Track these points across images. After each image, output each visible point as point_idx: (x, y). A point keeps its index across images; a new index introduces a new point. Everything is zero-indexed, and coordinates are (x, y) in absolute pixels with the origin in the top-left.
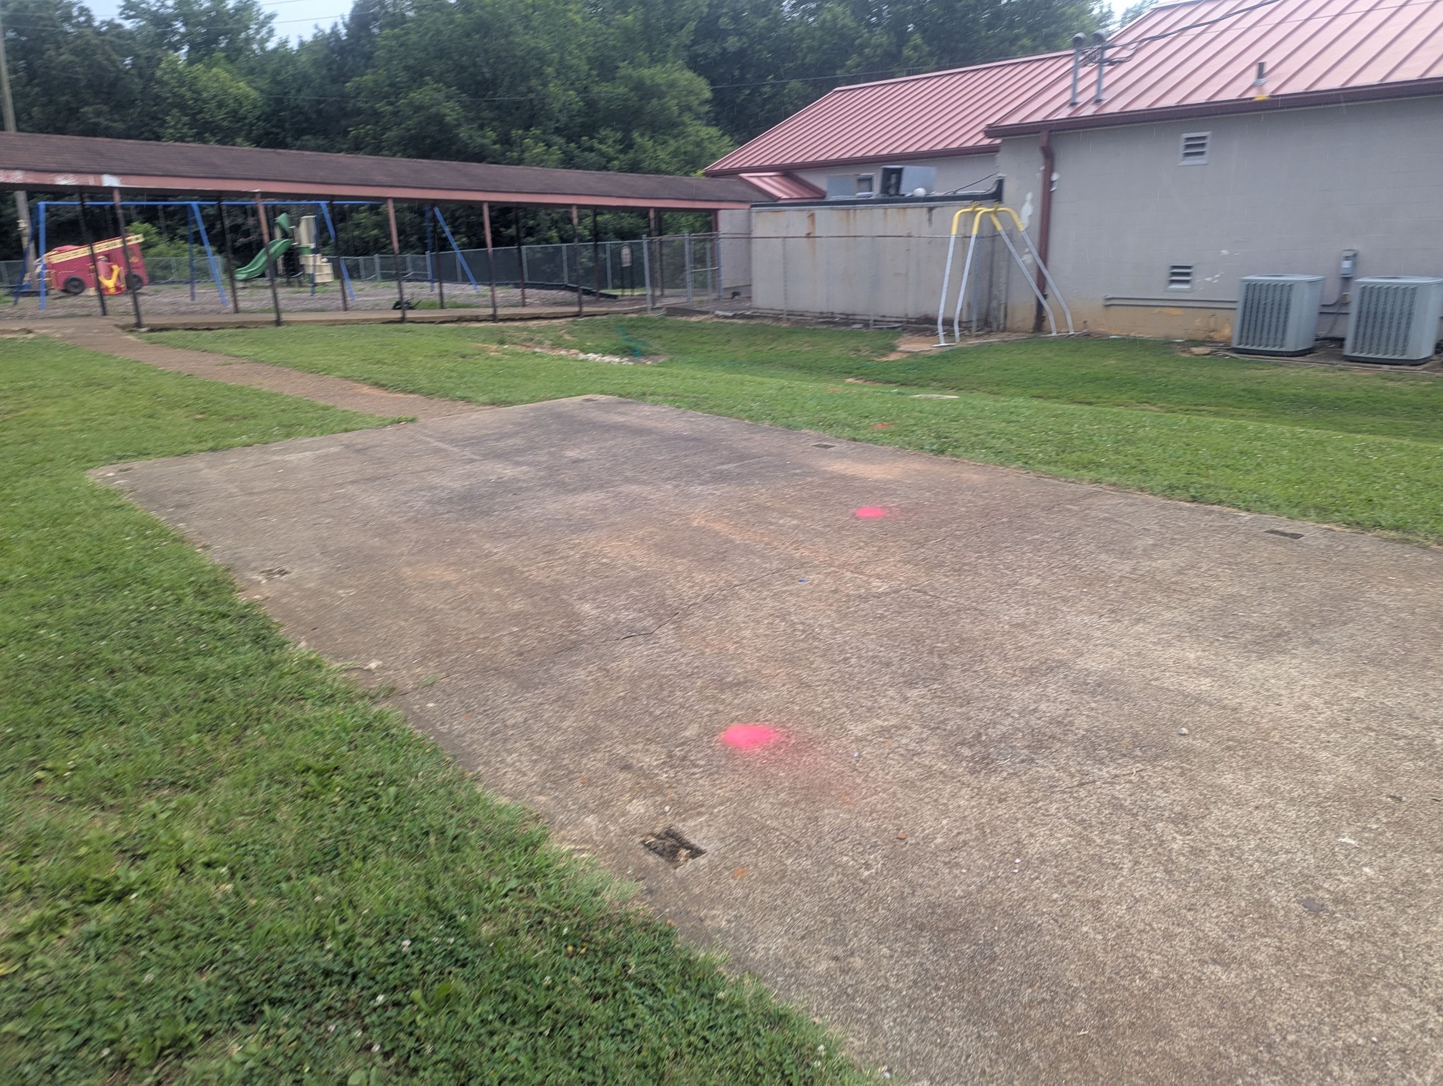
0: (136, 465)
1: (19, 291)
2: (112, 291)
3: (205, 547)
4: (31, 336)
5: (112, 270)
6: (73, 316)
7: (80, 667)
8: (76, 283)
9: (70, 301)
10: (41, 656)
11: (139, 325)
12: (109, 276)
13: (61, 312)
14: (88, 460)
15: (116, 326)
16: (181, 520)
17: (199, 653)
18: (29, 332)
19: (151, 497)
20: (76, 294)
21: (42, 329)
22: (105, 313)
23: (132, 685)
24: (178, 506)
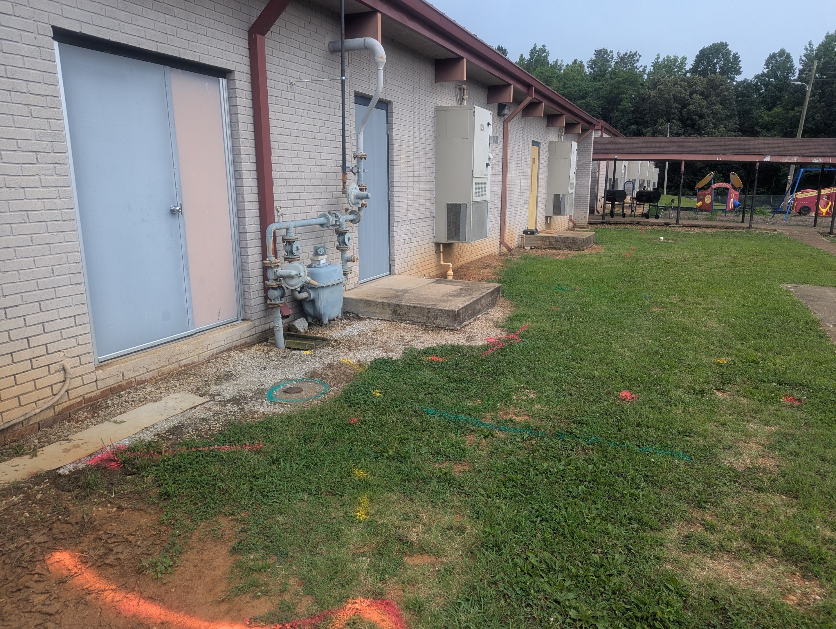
0: (801, 286)
1: (776, 211)
2: (824, 214)
3: (815, 313)
4: (775, 232)
5: (828, 204)
6: (799, 225)
7: (761, 327)
8: (806, 209)
9: (800, 218)
10: (750, 323)
11: (831, 233)
12: (825, 207)
13: (793, 223)
14: (783, 281)
15: (819, 232)
16: (811, 305)
17: (799, 334)
18: (775, 230)
19: (802, 296)
20: (804, 215)
21: (781, 230)
22: (815, 225)
23: (774, 334)
24: (811, 301)
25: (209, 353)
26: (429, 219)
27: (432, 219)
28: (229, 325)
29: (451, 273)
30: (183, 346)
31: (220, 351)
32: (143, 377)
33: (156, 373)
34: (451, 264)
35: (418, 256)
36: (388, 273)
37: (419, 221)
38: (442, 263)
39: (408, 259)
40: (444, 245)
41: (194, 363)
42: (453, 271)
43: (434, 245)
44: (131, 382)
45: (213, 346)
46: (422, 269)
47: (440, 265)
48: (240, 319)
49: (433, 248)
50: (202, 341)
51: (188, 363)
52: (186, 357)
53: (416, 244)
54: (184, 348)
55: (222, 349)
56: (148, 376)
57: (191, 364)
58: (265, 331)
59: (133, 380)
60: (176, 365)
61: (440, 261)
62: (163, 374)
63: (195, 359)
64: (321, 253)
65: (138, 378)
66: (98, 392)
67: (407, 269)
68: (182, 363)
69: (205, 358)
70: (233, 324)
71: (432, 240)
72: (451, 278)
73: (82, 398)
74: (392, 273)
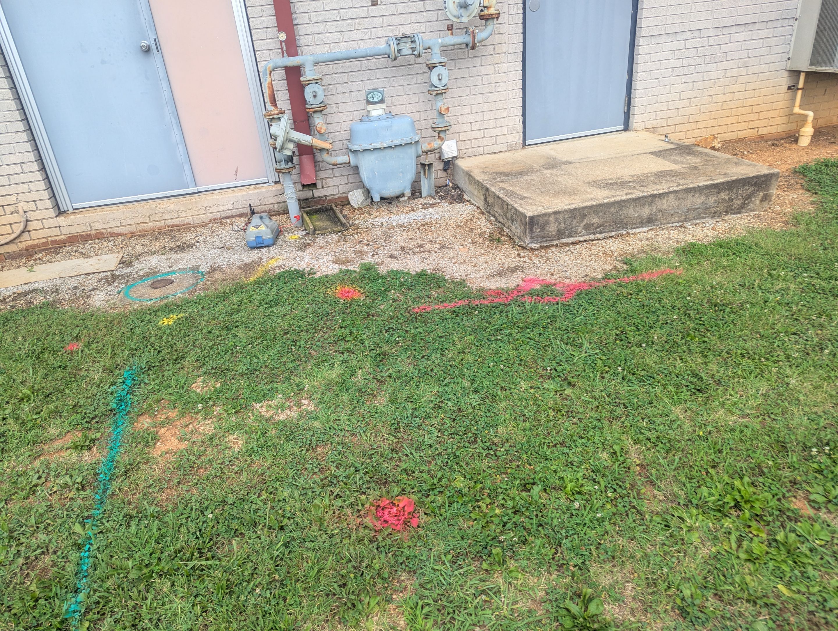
25: (210, 216)
26: (779, 23)
27: (791, 22)
28: (253, 186)
29: (808, 130)
30: (171, 206)
31: (228, 215)
32: (117, 230)
33: (133, 229)
34: (811, 114)
35: (721, 98)
36: (622, 127)
37: (734, 29)
38: (797, 110)
39: (679, 104)
40: (808, 74)
41: (187, 224)
42: (813, 127)
43: (786, 74)
44: (102, 234)
45: (215, 209)
46: (734, 119)
47: (791, 114)
48: (270, 182)
49: (784, 80)
50: (196, 202)
51: (178, 223)
52: (173, 217)
53: (714, 75)
54: (172, 207)
55: (230, 213)
56: (124, 230)
57: (184, 225)
58: (306, 199)
59: (104, 231)
60: (161, 224)
61: (793, 106)
62: (144, 231)
63: (189, 220)
64: (375, 100)
65: (109, 230)
66: (64, 237)
67: (678, 120)
68: (169, 222)
69: (204, 220)
70: (257, 186)
71: (783, 65)
72: (805, 141)
73: (45, 240)
74: (630, 128)
